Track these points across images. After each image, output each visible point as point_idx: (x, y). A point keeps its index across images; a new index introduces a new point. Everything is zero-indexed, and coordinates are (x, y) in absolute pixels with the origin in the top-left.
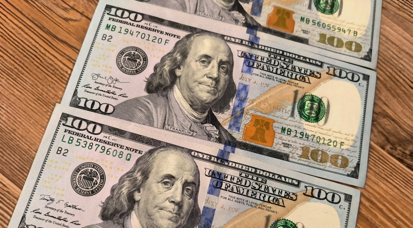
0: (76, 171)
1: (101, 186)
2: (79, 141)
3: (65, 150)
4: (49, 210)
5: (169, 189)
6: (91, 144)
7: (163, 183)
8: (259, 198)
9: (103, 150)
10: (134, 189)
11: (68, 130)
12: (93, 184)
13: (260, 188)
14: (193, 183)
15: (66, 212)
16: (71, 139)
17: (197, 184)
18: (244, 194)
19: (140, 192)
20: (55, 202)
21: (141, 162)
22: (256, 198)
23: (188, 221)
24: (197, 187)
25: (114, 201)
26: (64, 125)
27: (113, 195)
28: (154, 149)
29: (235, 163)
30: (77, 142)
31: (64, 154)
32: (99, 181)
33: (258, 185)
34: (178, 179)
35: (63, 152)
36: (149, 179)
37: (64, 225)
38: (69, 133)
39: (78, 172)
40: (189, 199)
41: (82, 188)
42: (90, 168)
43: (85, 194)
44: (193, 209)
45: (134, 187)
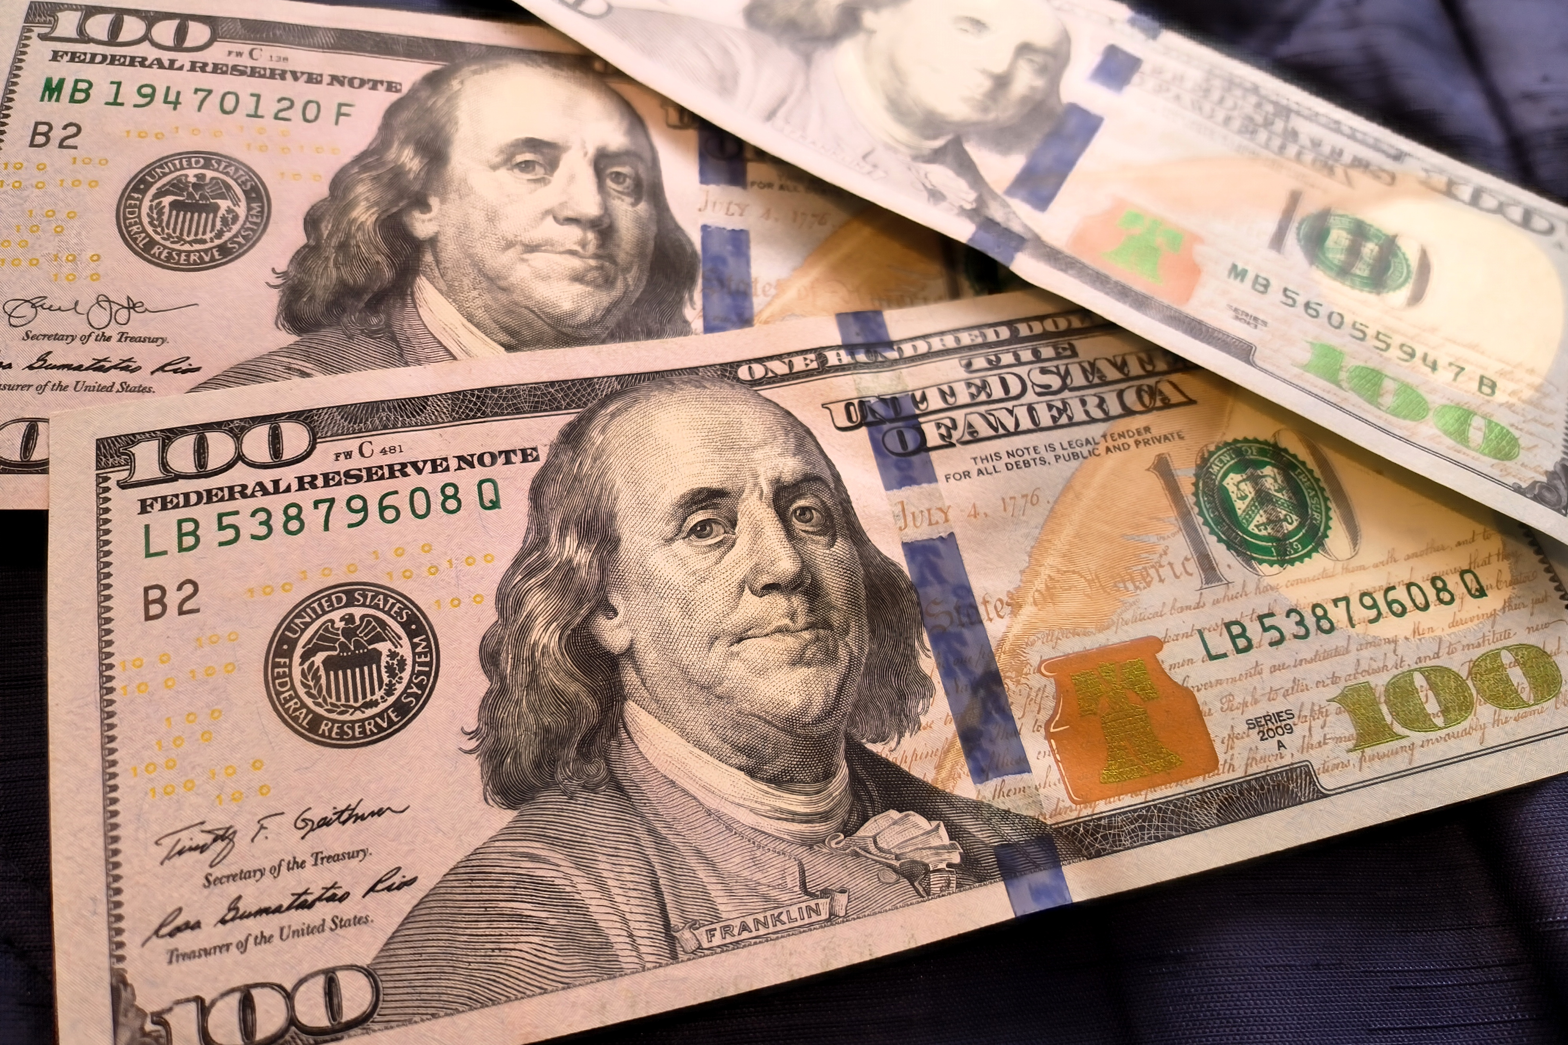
0: (279, 653)
1: (429, 664)
2: (226, 521)
3: (180, 588)
4: (232, 889)
5: (726, 545)
6: (293, 511)
7: (689, 535)
8: (1084, 417)
9: (357, 511)
10: (583, 612)
11: (155, 499)
12: (385, 676)
13: (1068, 381)
14: (809, 479)
15: (319, 858)
16: (188, 527)
17: (827, 475)
18: (1021, 429)
19: (616, 613)
20: (242, 841)
21: (552, 491)
22: (1076, 420)
23: (873, 631)
24: (832, 486)
25: (518, 703)
26: (124, 485)
27: (503, 679)
28: (580, 420)
29: (924, 337)
30: (221, 528)
31: (187, 607)
32: (405, 651)
33: (1051, 372)
34: (741, 491)
35: (173, 598)
36: (624, 545)
37: (339, 923)
38: (164, 508)
39: (289, 654)
40: (832, 546)
41: (342, 713)
42: (336, 615)
43: (373, 734)
44: (867, 575)
45: (579, 603)
